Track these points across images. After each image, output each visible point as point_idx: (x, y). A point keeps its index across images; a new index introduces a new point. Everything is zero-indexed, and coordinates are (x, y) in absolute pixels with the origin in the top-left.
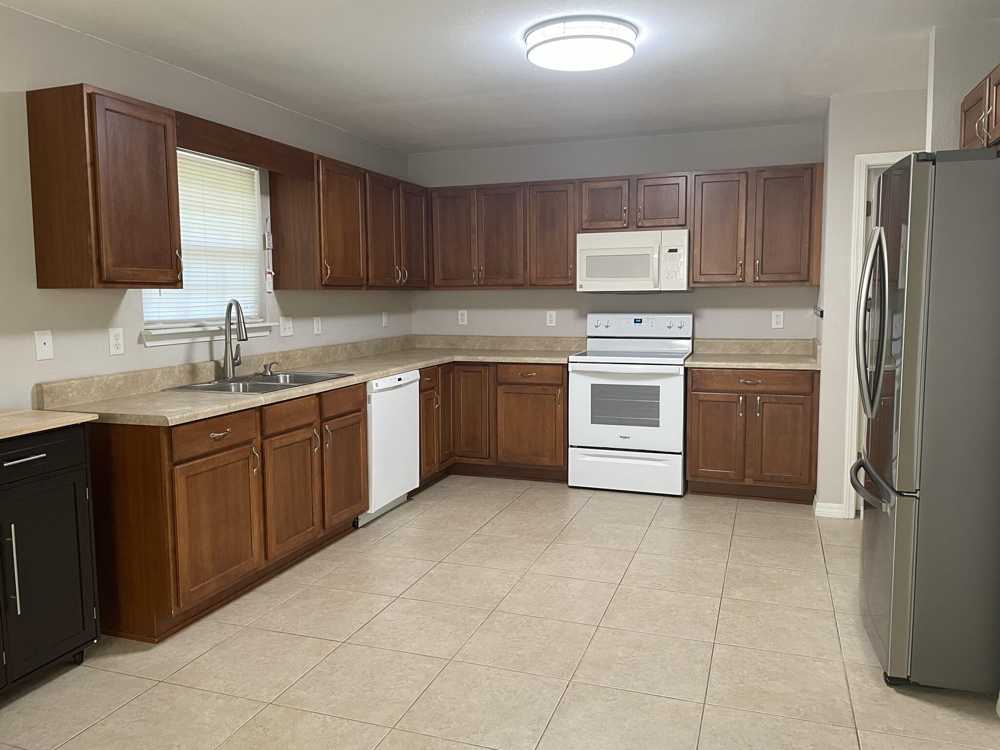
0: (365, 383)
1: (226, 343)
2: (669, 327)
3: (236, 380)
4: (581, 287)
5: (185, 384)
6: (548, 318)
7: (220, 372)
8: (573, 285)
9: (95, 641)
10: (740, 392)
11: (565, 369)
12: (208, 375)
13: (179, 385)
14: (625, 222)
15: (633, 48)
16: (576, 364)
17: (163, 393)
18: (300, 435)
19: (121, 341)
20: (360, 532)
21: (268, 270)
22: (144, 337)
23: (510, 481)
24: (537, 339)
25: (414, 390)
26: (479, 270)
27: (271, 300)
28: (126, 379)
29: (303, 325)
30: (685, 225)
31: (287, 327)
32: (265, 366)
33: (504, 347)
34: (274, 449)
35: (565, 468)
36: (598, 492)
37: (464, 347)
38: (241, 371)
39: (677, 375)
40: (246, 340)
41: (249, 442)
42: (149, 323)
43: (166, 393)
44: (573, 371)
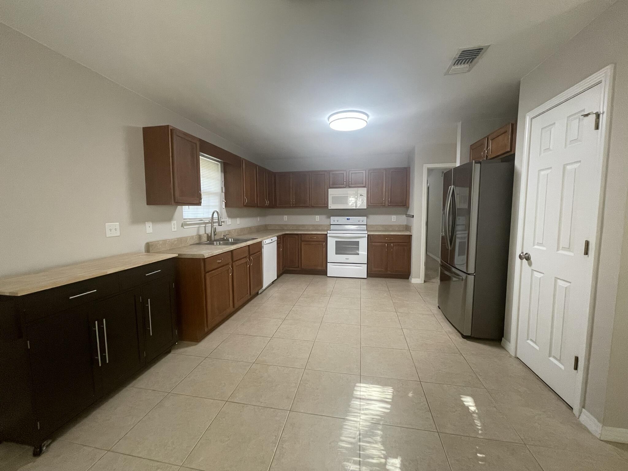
0: (261, 241)
1: (212, 227)
2: (359, 221)
3: (216, 241)
4: (330, 207)
5: (197, 243)
6: (316, 218)
7: (209, 238)
8: (327, 207)
9: (177, 343)
10: (386, 243)
11: (326, 236)
12: (205, 239)
13: (195, 243)
14: (345, 185)
15: (367, 122)
16: (330, 234)
17: (190, 246)
18: (243, 261)
19: (176, 226)
20: (259, 296)
21: (223, 200)
22: (183, 225)
23: (307, 275)
24: (313, 225)
25: (275, 244)
26: (293, 201)
27: (224, 211)
28: (178, 240)
29: (234, 220)
30: (365, 186)
31: (229, 221)
32: (224, 236)
33: (301, 228)
34: (236, 266)
35: (326, 270)
36: (338, 278)
37: (286, 228)
38: (217, 237)
39: (365, 237)
40: (222, 225)
41: (228, 264)
42: (184, 219)
43: (192, 246)
44: (329, 236)
